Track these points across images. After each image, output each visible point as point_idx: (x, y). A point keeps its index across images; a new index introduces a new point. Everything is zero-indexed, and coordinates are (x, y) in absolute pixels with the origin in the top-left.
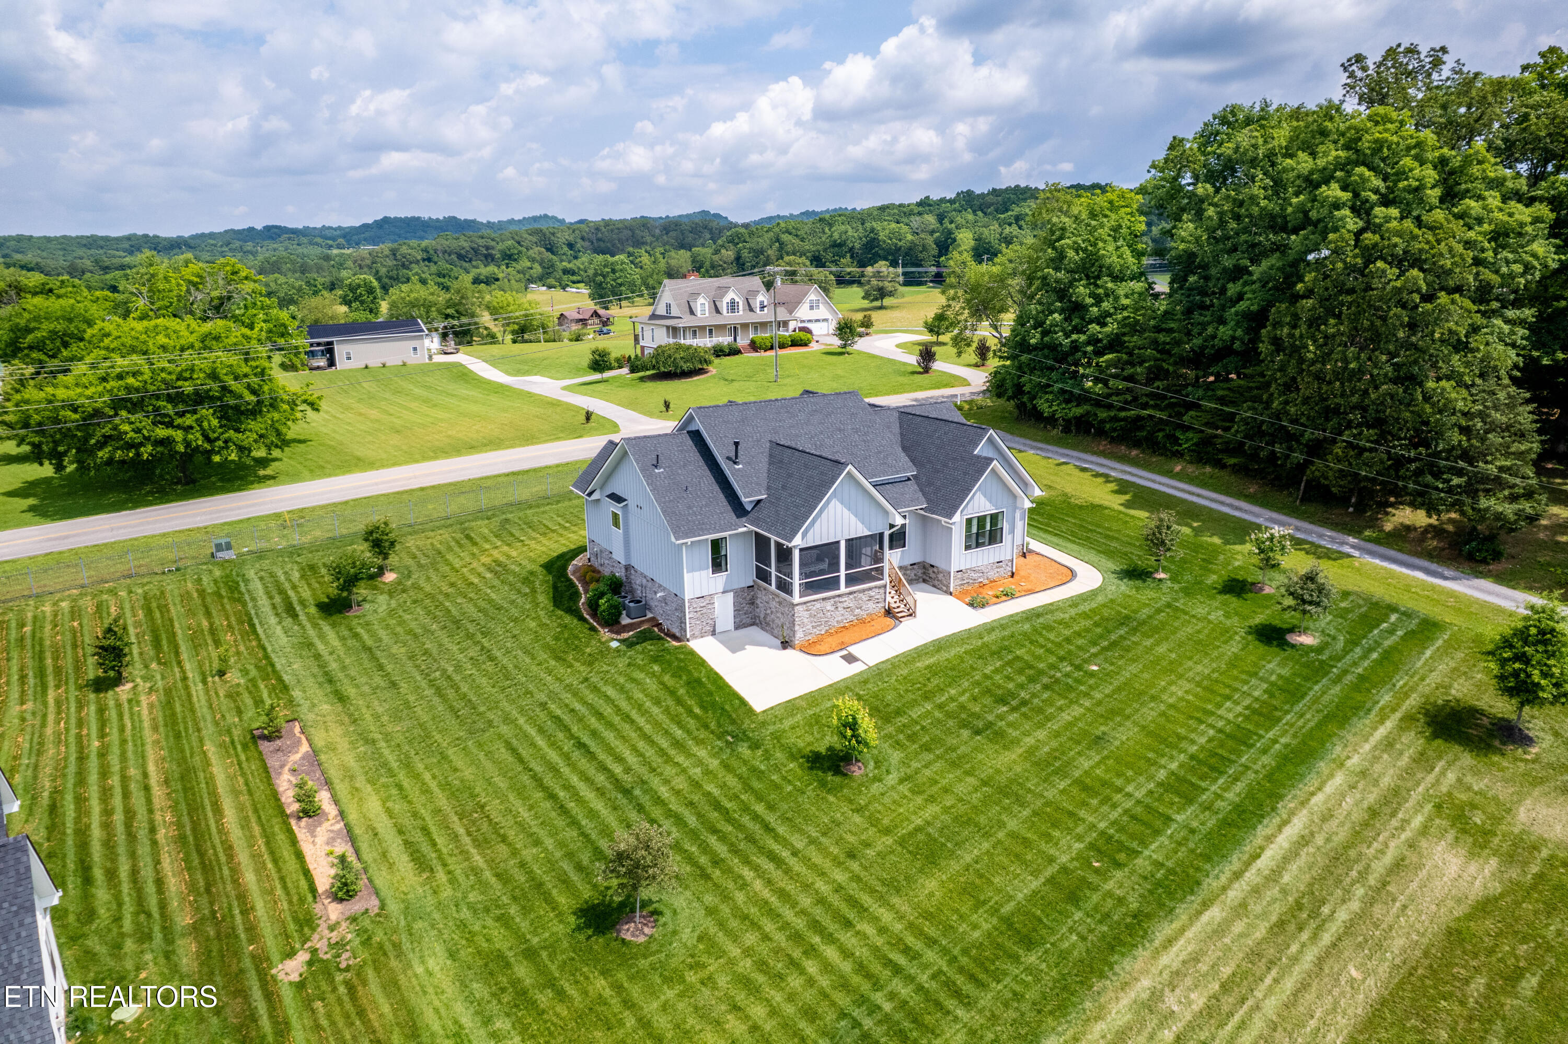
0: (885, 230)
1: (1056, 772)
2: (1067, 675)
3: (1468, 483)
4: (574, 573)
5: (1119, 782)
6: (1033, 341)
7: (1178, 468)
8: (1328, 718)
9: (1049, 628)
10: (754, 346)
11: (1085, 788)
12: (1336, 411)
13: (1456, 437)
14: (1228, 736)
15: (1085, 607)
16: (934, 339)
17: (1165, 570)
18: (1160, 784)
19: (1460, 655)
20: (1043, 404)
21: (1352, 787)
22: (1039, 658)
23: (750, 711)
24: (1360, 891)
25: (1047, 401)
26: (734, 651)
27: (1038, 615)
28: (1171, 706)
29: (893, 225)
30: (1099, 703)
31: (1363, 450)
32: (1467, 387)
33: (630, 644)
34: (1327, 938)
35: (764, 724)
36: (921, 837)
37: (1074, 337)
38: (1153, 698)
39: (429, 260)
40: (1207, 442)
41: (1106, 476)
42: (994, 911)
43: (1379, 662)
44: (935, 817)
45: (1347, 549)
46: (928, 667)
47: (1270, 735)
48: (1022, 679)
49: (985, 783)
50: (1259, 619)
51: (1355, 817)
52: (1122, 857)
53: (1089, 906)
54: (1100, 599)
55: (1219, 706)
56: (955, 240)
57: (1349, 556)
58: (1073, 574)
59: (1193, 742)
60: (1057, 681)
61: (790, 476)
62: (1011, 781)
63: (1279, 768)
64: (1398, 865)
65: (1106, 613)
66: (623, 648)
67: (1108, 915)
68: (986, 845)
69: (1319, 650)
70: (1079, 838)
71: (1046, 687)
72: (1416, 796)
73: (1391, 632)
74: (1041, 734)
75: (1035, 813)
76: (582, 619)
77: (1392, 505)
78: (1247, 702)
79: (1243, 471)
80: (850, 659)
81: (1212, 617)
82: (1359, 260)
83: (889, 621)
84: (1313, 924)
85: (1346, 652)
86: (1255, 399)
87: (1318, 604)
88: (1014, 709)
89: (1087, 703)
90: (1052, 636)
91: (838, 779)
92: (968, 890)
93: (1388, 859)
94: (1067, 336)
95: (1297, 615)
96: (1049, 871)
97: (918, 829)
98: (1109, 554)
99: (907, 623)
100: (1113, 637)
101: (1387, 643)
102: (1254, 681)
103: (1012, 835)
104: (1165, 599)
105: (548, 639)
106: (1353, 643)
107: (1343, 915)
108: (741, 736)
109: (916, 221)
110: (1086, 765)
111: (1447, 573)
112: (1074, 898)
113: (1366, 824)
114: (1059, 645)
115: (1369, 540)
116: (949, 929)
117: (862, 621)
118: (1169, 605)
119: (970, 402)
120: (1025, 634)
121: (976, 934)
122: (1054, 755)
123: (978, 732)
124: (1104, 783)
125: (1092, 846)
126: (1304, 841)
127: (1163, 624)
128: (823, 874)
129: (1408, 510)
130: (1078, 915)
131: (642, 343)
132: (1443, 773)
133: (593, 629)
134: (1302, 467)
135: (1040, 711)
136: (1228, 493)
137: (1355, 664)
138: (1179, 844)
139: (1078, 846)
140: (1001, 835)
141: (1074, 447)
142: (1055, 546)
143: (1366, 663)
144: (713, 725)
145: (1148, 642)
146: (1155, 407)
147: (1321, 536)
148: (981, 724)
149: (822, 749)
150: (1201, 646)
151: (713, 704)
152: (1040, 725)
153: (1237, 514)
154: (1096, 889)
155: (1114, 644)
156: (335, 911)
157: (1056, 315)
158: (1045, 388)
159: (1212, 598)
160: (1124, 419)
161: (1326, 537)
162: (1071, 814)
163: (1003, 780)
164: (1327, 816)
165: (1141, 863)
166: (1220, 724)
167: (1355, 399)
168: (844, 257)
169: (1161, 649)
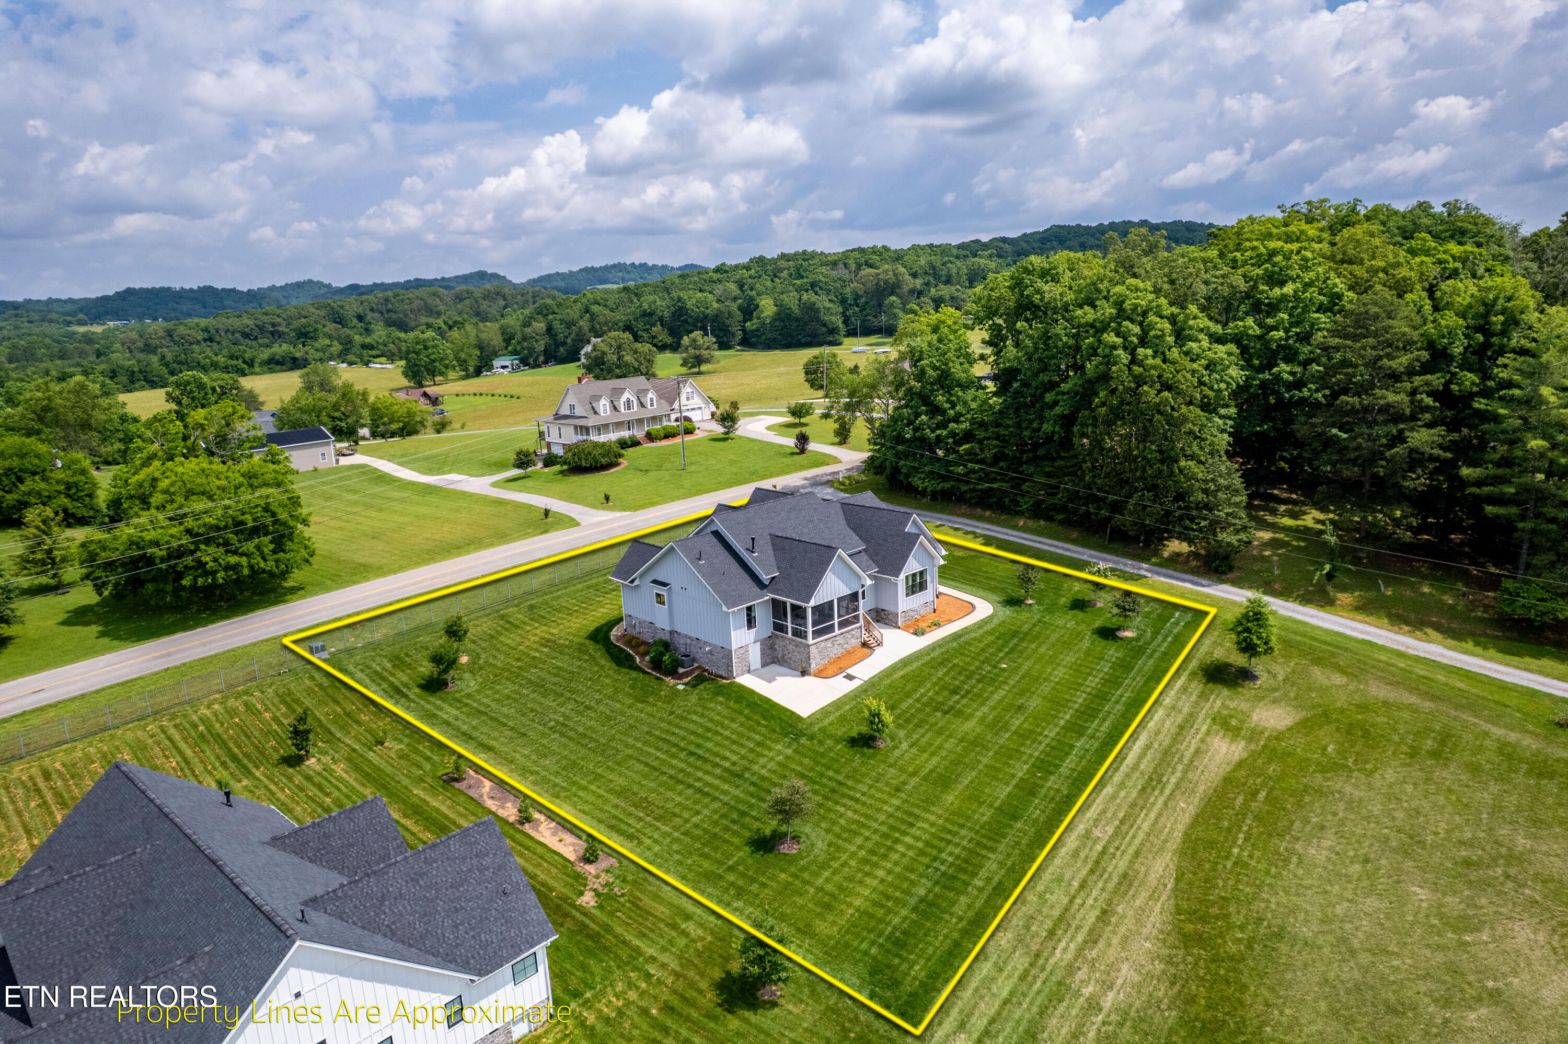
0: (692, 299)
1: (1001, 729)
2: (989, 672)
3: (1210, 525)
4: (618, 640)
5: (1039, 730)
6: (907, 436)
7: (1021, 523)
8: (1149, 679)
9: (970, 644)
10: (650, 437)
11: (1021, 736)
12: (1127, 481)
13: (1201, 496)
14: (1095, 696)
15: (987, 628)
16: (797, 420)
17: (1032, 598)
18: (1062, 728)
19: (1216, 633)
20: (916, 481)
21: (1168, 715)
22: (968, 663)
23: (799, 717)
24: (1180, 767)
25: (920, 478)
26: (770, 682)
27: (960, 636)
28: (1058, 683)
29: (699, 295)
30: (1014, 687)
31: (1145, 507)
32: (1203, 463)
33: (694, 685)
34: (1167, 792)
35: (811, 724)
36: (935, 775)
37: (938, 432)
38: (1045, 680)
39: (211, 340)
40: (1039, 503)
41: (974, 533)
42: (991, 806)
43: (1173, 643)
44: (939, 763)
45: (1143, 572)
46: (902, 677)
47: (1119, 692)
48: (962, 678)
49: (961, 741)
50: (1098, 624)
51: (1172, 731)
52: (1052, 769)
53: (1041, 795)
54: (995, 621)
55: (1085, 680)
56: (757, 306)
57: (1145, 577)
58: (973, 607)
59: (1075, 702)
60: (984, 676)
61: (794, 558)
62: (977, 737)
63: (1127, 710)
64: (1197, 751)
65: (1002, 630)
66: (688, 688)
67: (1052, 799)
68: (974, 774)
69: (1137, 639)
70: (1026, 763)
71: (979, 681)
72: (1202, 716)
73: (1177, 624)
74: (985, 709)
75: (996, 753)
76: (645, 672)
77: (1166, 539)
78: (1101, 675)
79: (1068, 523)
80: (850, 677)
81: (1068, 626)
82: (1132, 385)
83: (866, 650)
84: (1159, 787)
85: (1153, 639)
86: (1073, 474)
87: (1133, 611)
88: (963, 697)
89: (1007, 688)
90: (972, 649)
91: (871, 751)
92: (971, 798)
93: (1192, 750)
94: (933, 432)
95: (1122, 619)
96: (1014, 782)
97: (931, 771)
98: (993, 590)
99: (878, 650)
100: (1011, 645)
101: (1175, 631)
102: (1102, 663)
103: (986, 766)
104: (1037, 617)
105: (627, 689)
106: (1156, 633)
107: (1173, 780)
108: (799, 735)
109: (719, 289)
110: (1017, 723)
111: (1204, 582)
112: (1032, 793)
113: (1178, 734)
114: (979, 654)
115: (1155, 564)
116: (969, 818)
117: (849, 652)
118: (1040, 621)
119: (849, 478)
120: (955, 649)
121: (985, 818)
122: (997, 720)
123: (946, 713)
124: (1031, 732)
125: (1033, 766)
126: (1148, 747)
127: (1040, 633)
128: (885, 803)
129: (1177, 542)
130: (1037, 801)
131: (548, 439)
132: (1214, 701)
133: (657, 678)
134: (1108, 519)
135: (980, 695)
136: (1058, 539)
137: (1159, 645)
138: (1081, 758)
139: (1026, 767)
140: (980, 767)
141: (942, 511)
142: (955, 588)
143: (1165, 644)
144: (778, 729)
145: (1033, 646)
146: (1002, 480)
147: (1125, 565)
148: (946, 708)
149: (854, 734)
150: (1066, 645)
151: (773, 717)
152: (983, 704)
153: (1068, 554)
154: (1042, 787)
155: (1012, 650)
156: (591, 869)
157: (923, 417)
158: (916, 470)
159: (1066, 613)
160: (981, 490)
161: (1129, 566)
162: (1017, 751)
163: (971, 737)
164: (1157, 733)
165: (1063, 770)
166: (1088, 690)
167: (1138, 474)
168: (654, 325)
169: (1043, 649)
